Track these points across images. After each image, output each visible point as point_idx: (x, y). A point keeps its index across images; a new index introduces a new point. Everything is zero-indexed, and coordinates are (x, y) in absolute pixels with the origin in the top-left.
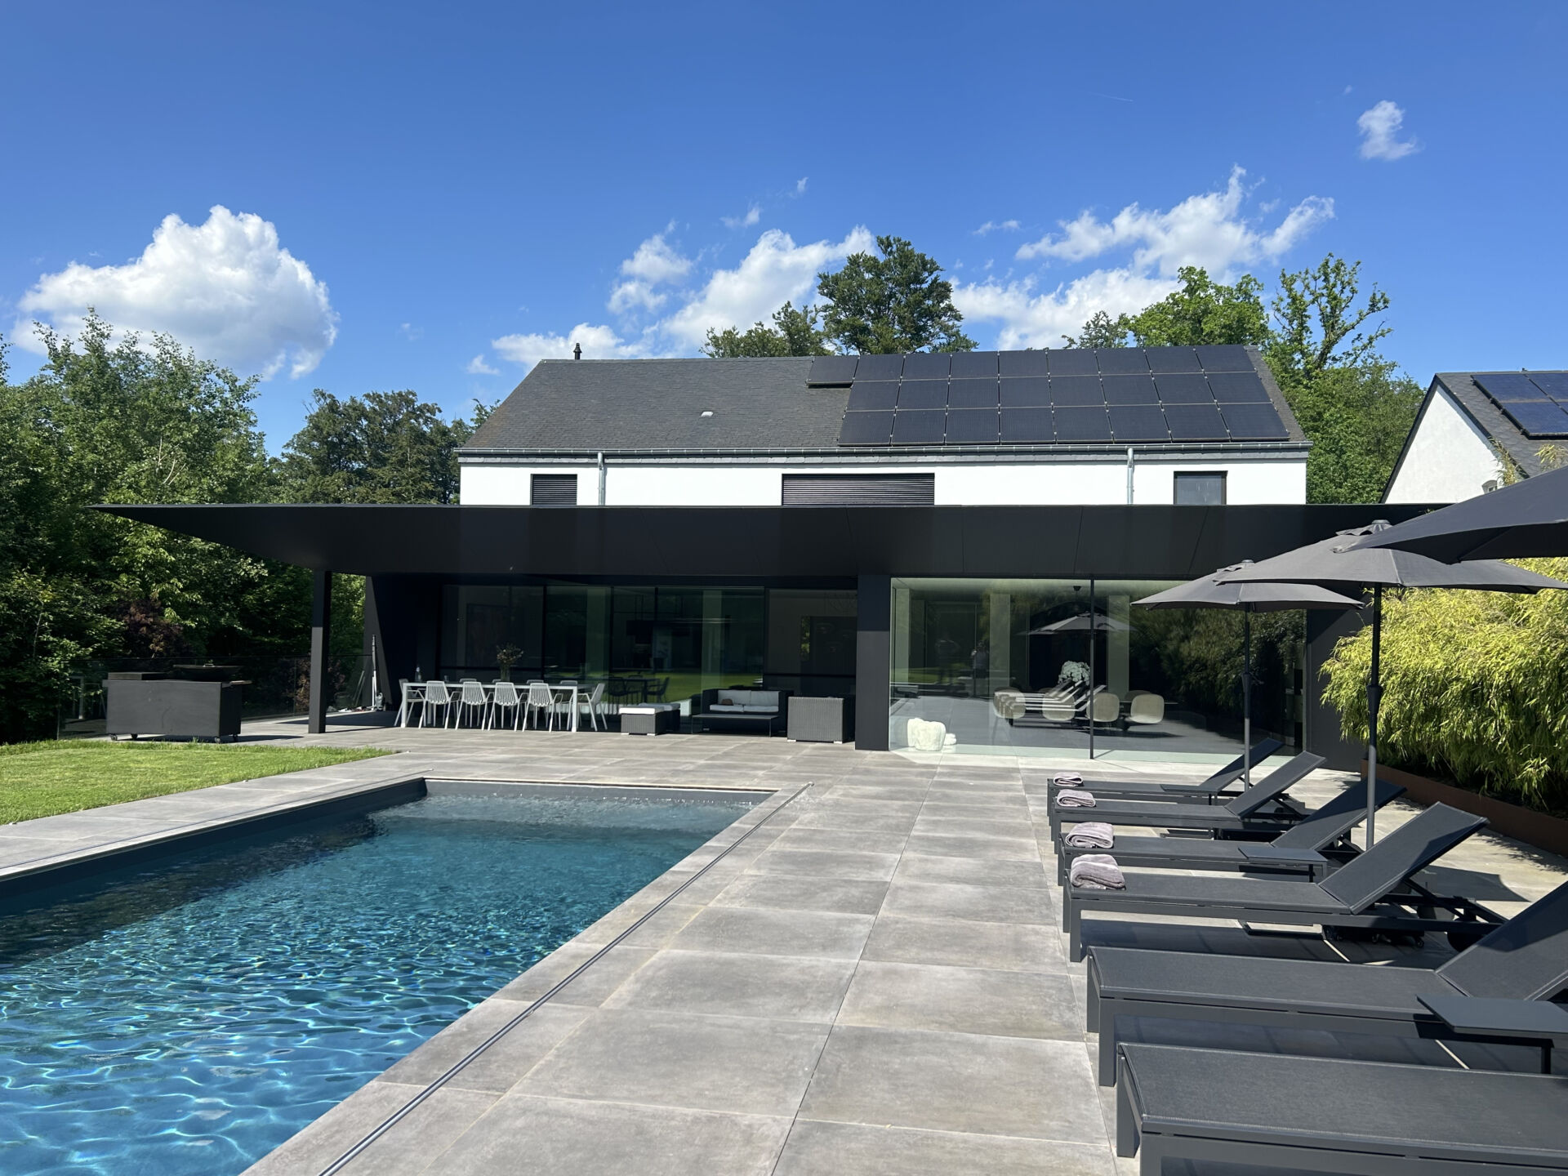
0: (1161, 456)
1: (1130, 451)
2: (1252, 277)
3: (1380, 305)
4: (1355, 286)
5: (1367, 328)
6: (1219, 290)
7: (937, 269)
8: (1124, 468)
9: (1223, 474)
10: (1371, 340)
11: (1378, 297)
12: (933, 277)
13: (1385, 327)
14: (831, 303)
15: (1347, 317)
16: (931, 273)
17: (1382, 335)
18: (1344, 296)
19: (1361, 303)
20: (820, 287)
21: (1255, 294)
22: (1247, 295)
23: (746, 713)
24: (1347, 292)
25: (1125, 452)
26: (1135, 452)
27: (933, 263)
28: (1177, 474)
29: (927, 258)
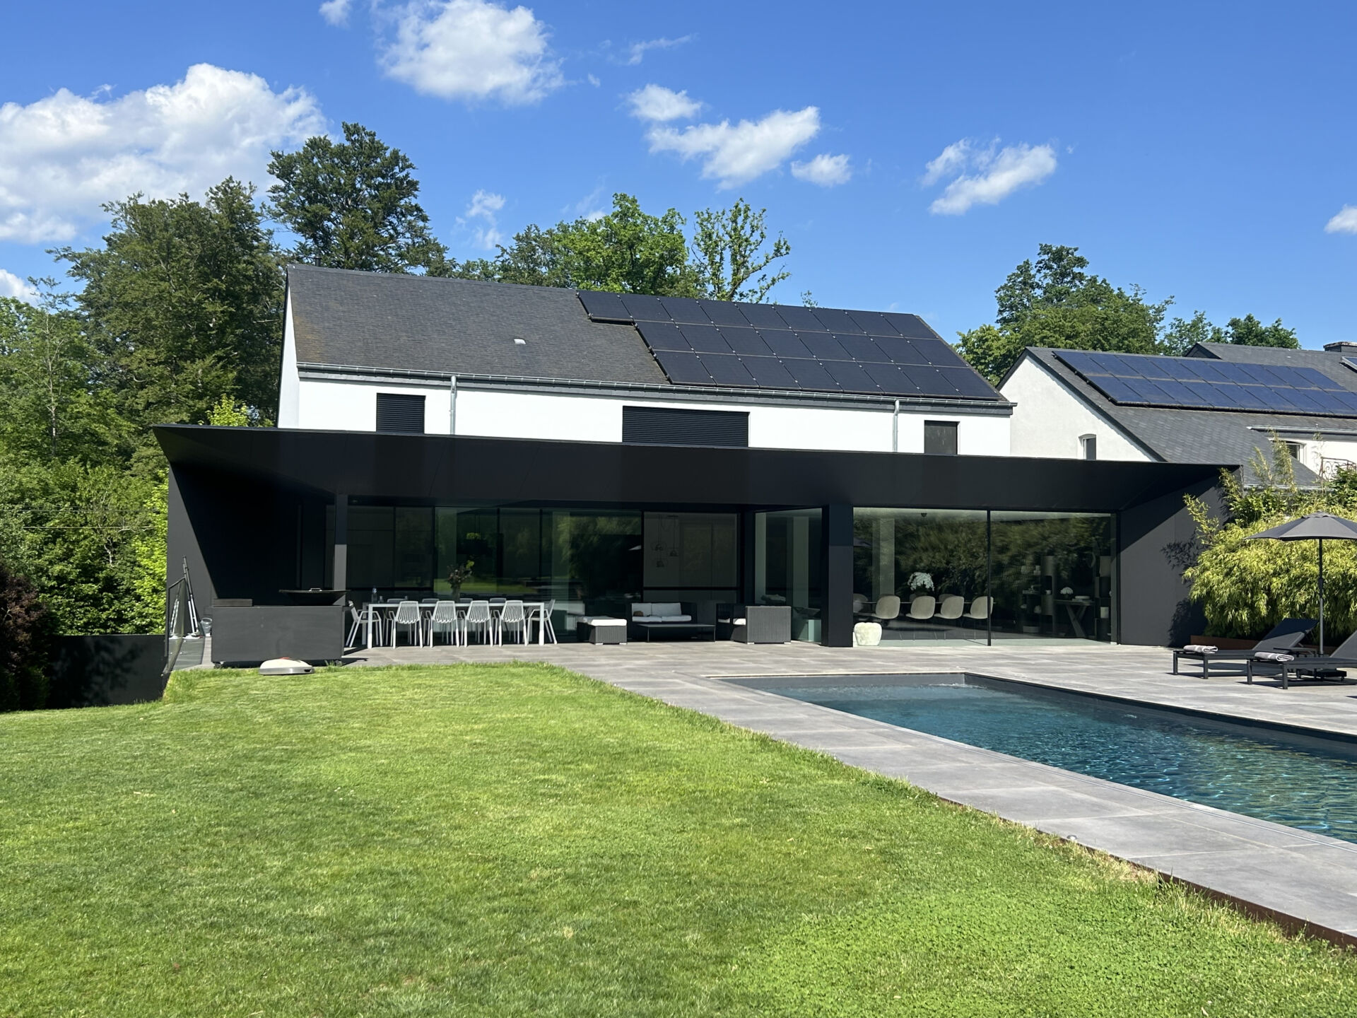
0: (917, 408)
1: (897, 403)
2: (676, 211)
3: (783, 251)
4: (764, 231)
5: (772, 271)
6: (645, 219)
7: (410, 166)
8: (891, 415)
9: (956, 424)
10: (774, 281)
11: (782, 243)
12: (404, 173)
13: (785, 271)
14: (281, 184)
15: (754, 259)
16: (402, 169)
17: (783, 278)
18: (752, 240)
19: (768, 247)
20: (270, 166)
21: (678, 227)
22: (672, 228)
23: (663, 623)
24: (757, 235)
25: (893, 403)
26: (901, 403)
27: (405, 159)
28: (927, 423)
29: (401, 154)
